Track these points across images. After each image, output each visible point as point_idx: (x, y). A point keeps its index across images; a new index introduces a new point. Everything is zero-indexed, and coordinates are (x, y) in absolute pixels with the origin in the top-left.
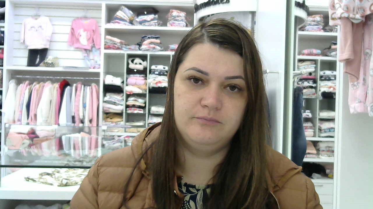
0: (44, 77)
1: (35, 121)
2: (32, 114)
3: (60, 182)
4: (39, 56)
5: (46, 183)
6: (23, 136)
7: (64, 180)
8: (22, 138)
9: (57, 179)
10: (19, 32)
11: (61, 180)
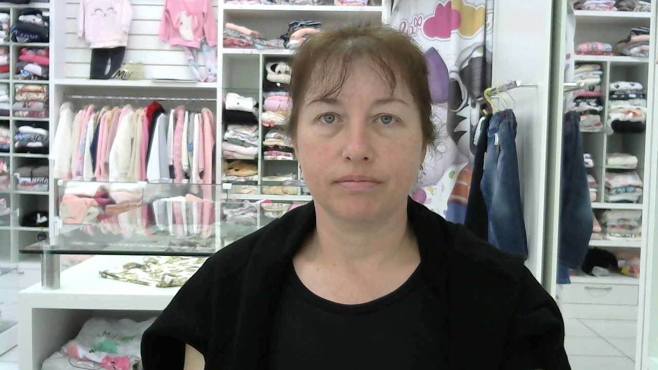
0: (120, 98)
1: (106, 176)
2: (100, 163)
3: (160, 280)
4: (109, 61)
5: (136, 282)
6: (89, 200)
7: (167, 276)
8: (86, 203)
9: (154, 275)
10: (75, 18)
11: (161, 277)
